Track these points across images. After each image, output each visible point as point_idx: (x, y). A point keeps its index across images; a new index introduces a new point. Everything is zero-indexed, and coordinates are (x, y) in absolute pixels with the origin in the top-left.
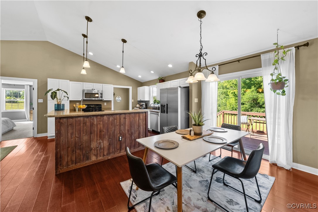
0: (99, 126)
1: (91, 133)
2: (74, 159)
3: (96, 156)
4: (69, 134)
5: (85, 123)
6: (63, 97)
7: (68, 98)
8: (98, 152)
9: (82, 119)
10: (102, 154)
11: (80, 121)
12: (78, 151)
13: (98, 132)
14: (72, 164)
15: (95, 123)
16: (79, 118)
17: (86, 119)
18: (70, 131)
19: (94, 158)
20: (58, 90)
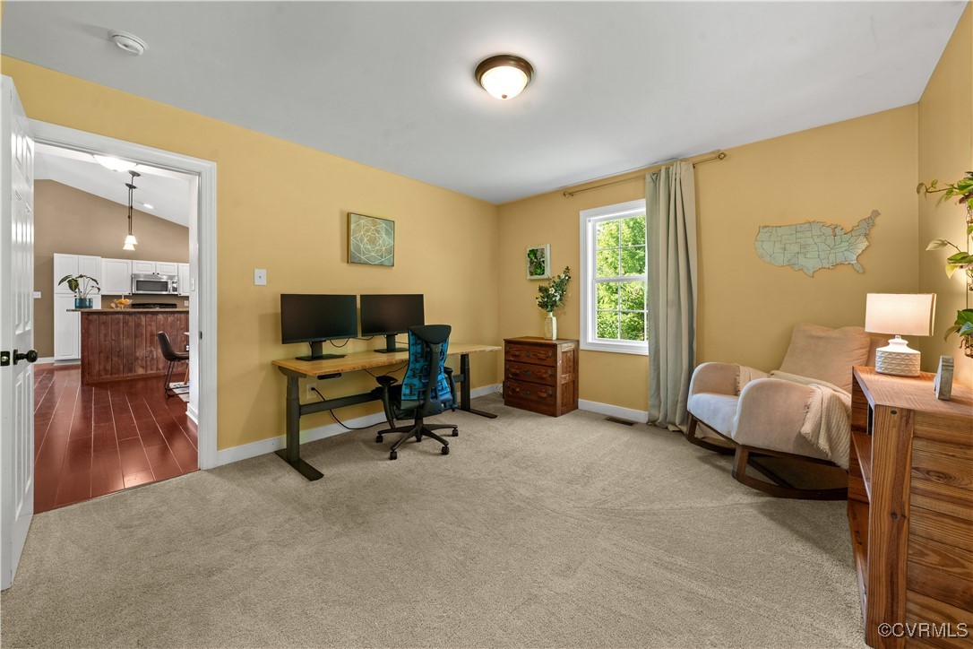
0: (149, 328)
1: (136, 337)
2: (109, 367)
3: (145, 368)
4: (102, 335)
5: (126, 323)
6: (89, 288)
7: (99, 289)
8: (148, 363)
9: (121, 316)
10: (155, 367)
11: (119, 319)
12: (115, 359)
13: (148, 336)
14: (106, 374)
15: (143, 323)
16: (117, 316)
17: (127, 317)
18: (103, 332)
19: (141, 371)
20: (81, 276)
